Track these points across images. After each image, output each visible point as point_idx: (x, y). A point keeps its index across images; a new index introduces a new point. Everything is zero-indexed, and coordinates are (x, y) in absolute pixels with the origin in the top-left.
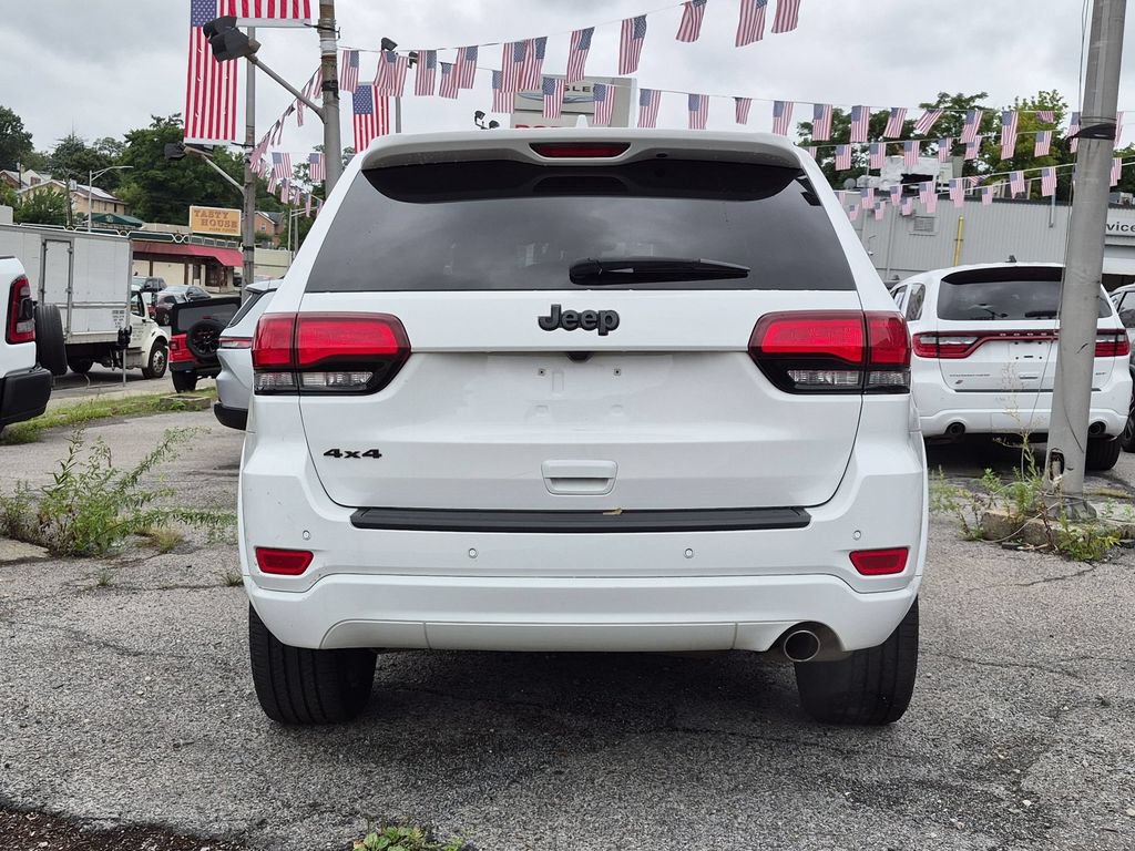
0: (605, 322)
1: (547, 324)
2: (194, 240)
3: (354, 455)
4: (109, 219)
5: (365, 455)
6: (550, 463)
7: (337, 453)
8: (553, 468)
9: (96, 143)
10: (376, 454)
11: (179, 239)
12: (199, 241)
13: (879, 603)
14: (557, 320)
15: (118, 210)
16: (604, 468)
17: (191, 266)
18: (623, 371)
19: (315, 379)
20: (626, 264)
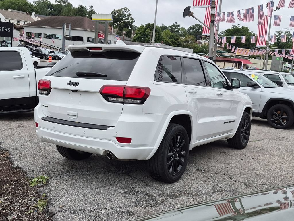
0: (76, 84)
1: (68, 84)
2: (236, 57)
4: (219, 52)
6: (68, 111)
8: (68, 113)
9: (220, 32)
11: (232, 57)
12: (237, 57)
13: (123, 149)
14: (70, 84)
15: (221, 49)
16: (76, 114)
17: (234, 64)
18: (82, 95)
20: (85, 73)
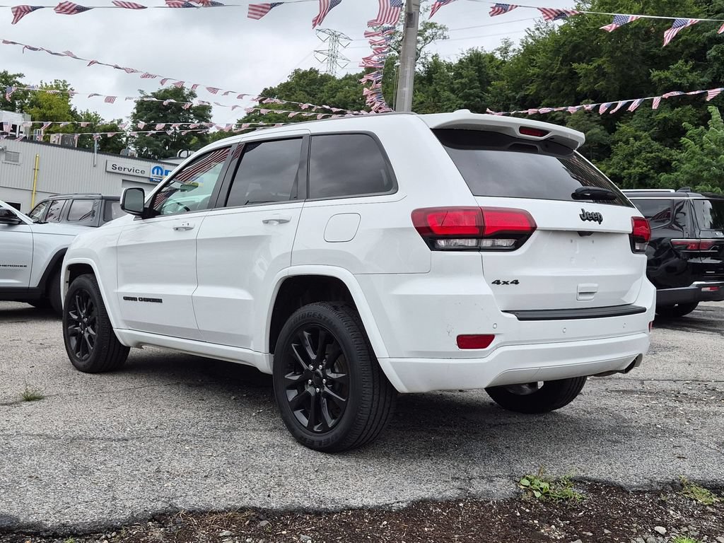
0: (598, 218)
1: (582, 218)
3: (505, 283)
5: (511, 283)
6: (580, 285)
7: (498, 282)
8: (583, 288)
10: (516, 282)
14: (585, 216)
18: (594, 241)
19: (487, 243)
